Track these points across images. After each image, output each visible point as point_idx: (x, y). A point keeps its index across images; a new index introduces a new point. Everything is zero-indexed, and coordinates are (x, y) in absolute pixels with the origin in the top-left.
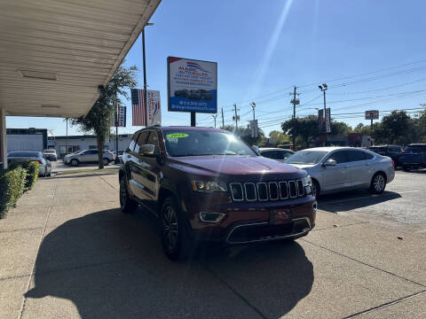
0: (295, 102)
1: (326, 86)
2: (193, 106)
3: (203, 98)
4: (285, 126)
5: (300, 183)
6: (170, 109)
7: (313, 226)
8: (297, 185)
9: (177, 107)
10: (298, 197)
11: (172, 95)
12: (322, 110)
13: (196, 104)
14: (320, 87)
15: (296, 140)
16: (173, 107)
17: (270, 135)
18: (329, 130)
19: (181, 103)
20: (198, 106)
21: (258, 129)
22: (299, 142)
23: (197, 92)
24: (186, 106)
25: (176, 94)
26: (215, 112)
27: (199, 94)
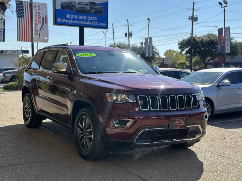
0: (194, 19)
1: (226, 3)
2: (82, 20)
3: (93, 11)
4: (182, 45)
5: (195, 97)
6: (56, 23)
7: (204, 133)
8: (192, 98)
9: (64, 20)
10: (193, 109)
11: (58, 7)
12: (222, 29)
13: (85, 17)
14: (220, 4)
15: (194, 60)
16: (59, 20)
17: (165, 54)
18: (228, 50)
19: (68, 16)
20: (87, 21)
21: (153, 47)
22: (196, 63)
23: (86, 4)
24: (74, 19)
25: (62, 6)
26: (106, 27)
27: (88, 7)
